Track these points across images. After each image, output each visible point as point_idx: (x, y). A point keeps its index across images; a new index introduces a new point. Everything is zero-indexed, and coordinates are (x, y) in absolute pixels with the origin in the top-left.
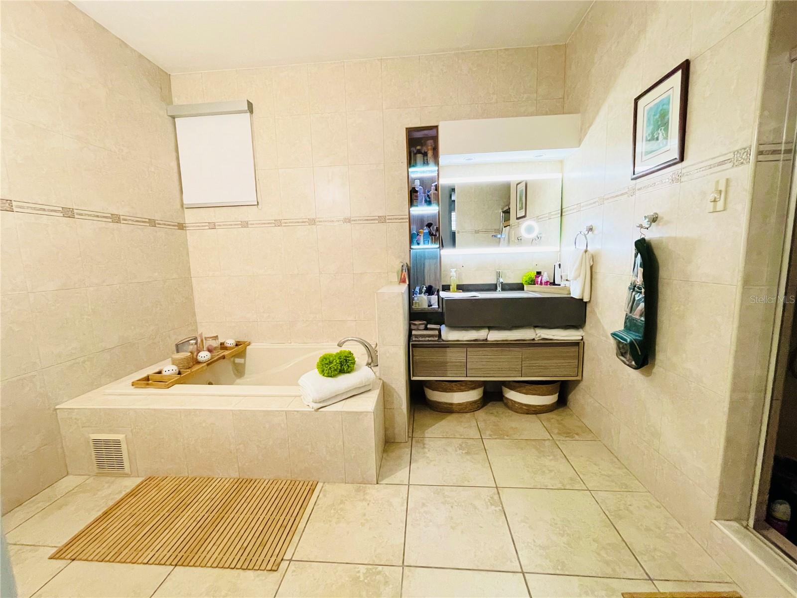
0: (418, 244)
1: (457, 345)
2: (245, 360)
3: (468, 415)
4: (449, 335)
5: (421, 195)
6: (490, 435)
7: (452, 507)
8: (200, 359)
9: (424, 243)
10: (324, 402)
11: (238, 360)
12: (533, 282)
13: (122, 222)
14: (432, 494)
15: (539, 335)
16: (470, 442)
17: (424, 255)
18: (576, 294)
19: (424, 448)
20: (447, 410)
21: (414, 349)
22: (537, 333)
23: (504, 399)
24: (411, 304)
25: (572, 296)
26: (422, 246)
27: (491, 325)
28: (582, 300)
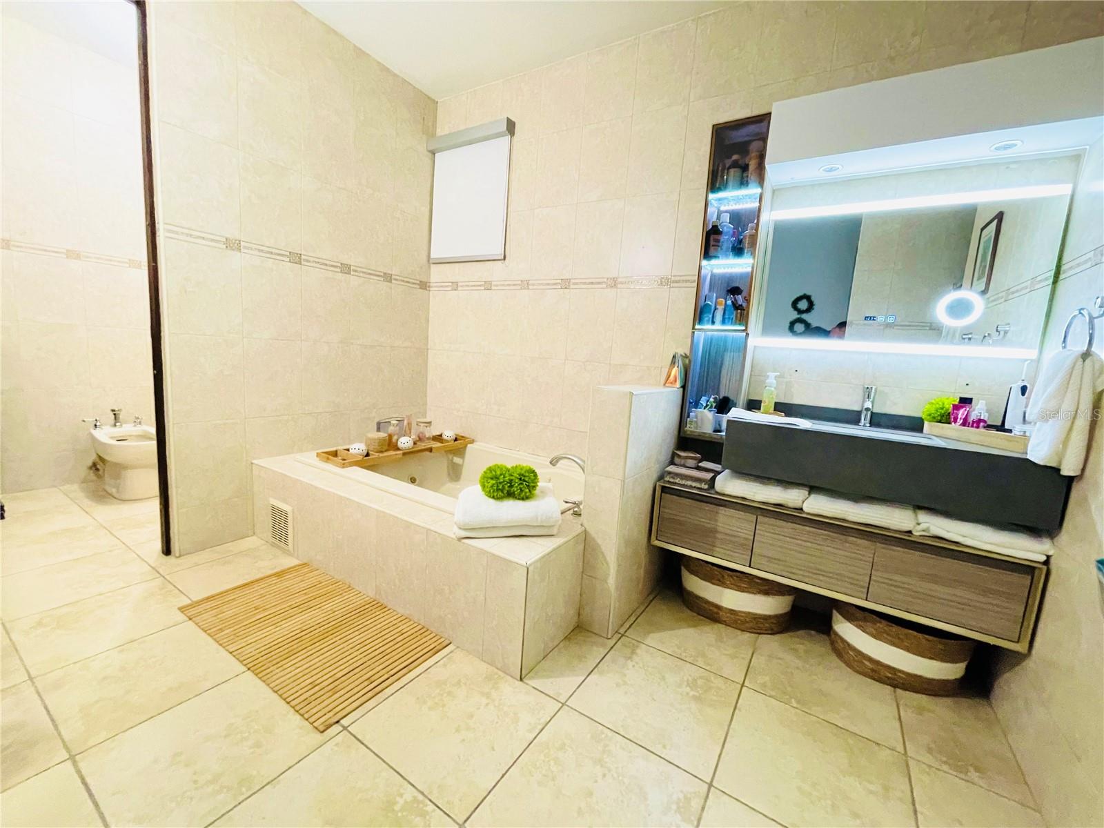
0: (713, 323)
1: (742, 505)
2: (463, 462)
3: (747, 636)
4: (730, 485)
5: (726, 240)
6: (764, 685)
7: (604, 776)
8: (400, 445)
9: (723, 322)
10: (473, 532)
11: (457, 460)
12: (946, 418)
13: (352, 273)
14: (589, 736)
15: (923, 526)
16: (718, 682)
17: (725, 341)
18: (1039, 453)
19: (630, 658)
20: (710, 614)
21: (663, 494)
22: (921, 520)
23: (832, 632)
24: (683, 422)
25: (1028, 457)
26: (718, 326)
27: (817, 485)
28: (1057, 470)
